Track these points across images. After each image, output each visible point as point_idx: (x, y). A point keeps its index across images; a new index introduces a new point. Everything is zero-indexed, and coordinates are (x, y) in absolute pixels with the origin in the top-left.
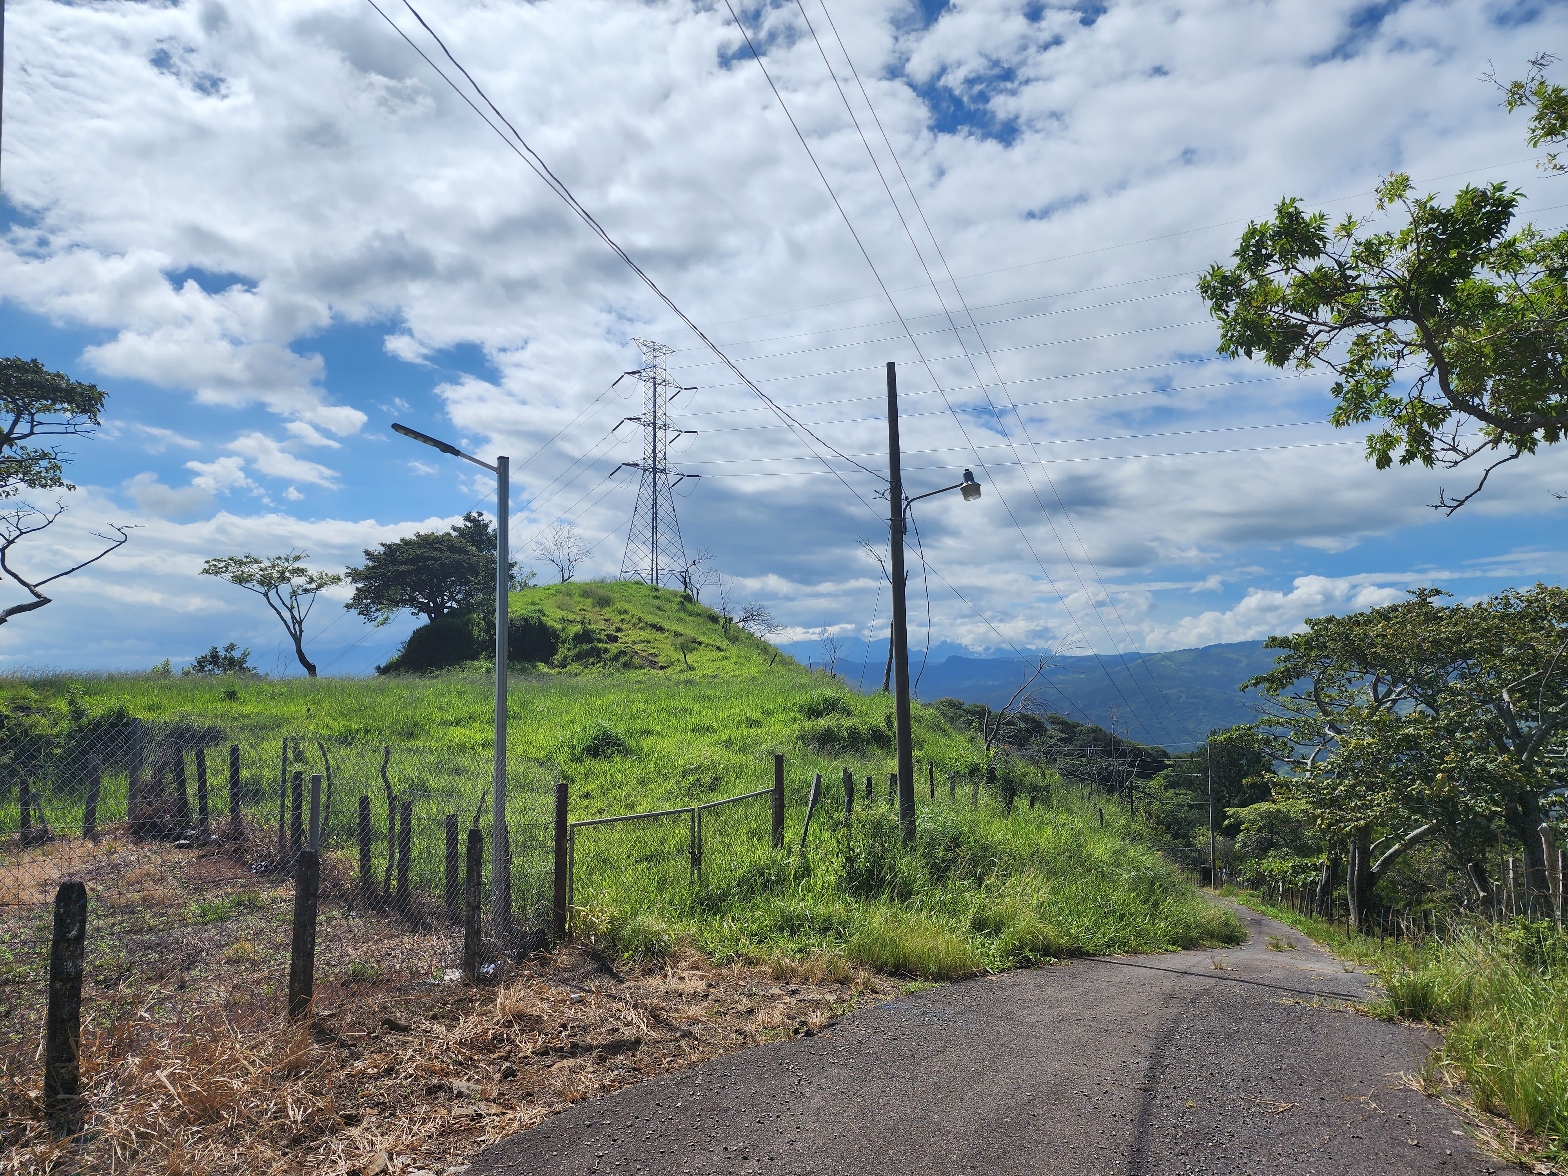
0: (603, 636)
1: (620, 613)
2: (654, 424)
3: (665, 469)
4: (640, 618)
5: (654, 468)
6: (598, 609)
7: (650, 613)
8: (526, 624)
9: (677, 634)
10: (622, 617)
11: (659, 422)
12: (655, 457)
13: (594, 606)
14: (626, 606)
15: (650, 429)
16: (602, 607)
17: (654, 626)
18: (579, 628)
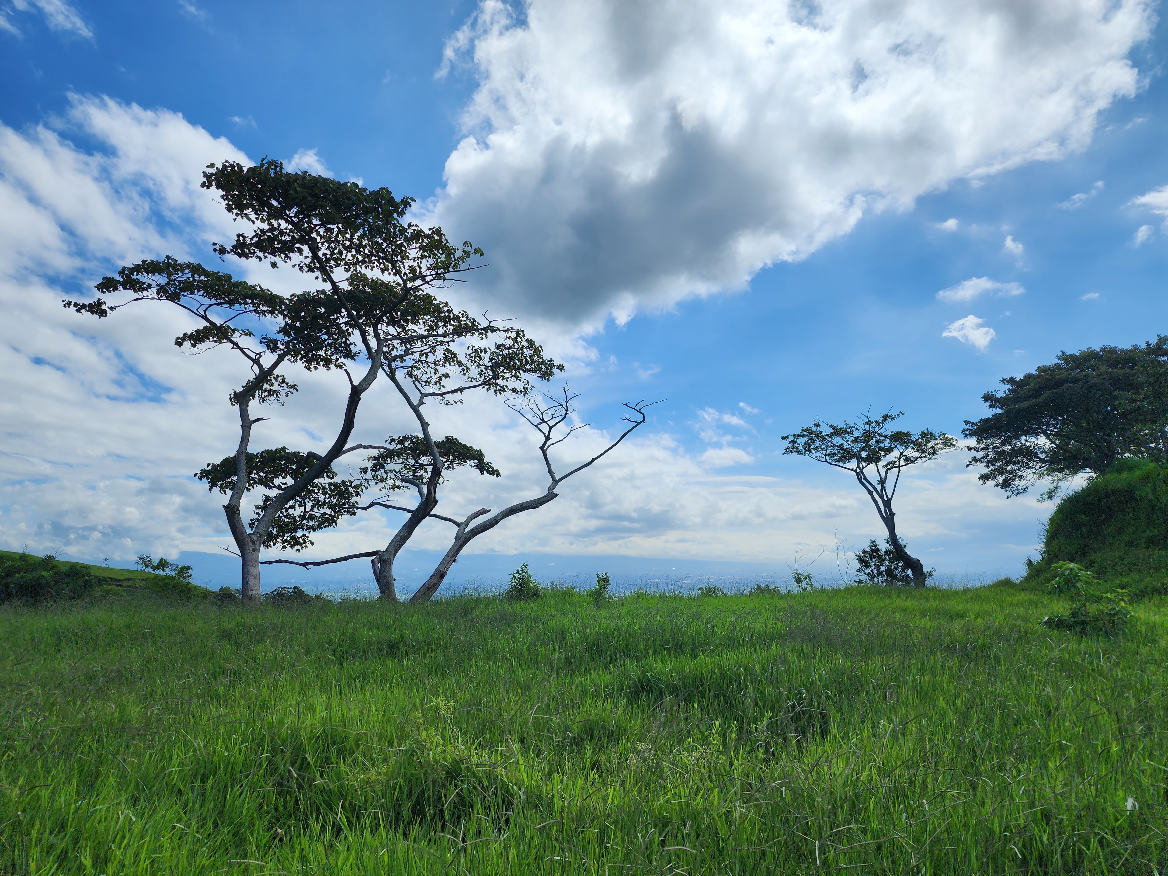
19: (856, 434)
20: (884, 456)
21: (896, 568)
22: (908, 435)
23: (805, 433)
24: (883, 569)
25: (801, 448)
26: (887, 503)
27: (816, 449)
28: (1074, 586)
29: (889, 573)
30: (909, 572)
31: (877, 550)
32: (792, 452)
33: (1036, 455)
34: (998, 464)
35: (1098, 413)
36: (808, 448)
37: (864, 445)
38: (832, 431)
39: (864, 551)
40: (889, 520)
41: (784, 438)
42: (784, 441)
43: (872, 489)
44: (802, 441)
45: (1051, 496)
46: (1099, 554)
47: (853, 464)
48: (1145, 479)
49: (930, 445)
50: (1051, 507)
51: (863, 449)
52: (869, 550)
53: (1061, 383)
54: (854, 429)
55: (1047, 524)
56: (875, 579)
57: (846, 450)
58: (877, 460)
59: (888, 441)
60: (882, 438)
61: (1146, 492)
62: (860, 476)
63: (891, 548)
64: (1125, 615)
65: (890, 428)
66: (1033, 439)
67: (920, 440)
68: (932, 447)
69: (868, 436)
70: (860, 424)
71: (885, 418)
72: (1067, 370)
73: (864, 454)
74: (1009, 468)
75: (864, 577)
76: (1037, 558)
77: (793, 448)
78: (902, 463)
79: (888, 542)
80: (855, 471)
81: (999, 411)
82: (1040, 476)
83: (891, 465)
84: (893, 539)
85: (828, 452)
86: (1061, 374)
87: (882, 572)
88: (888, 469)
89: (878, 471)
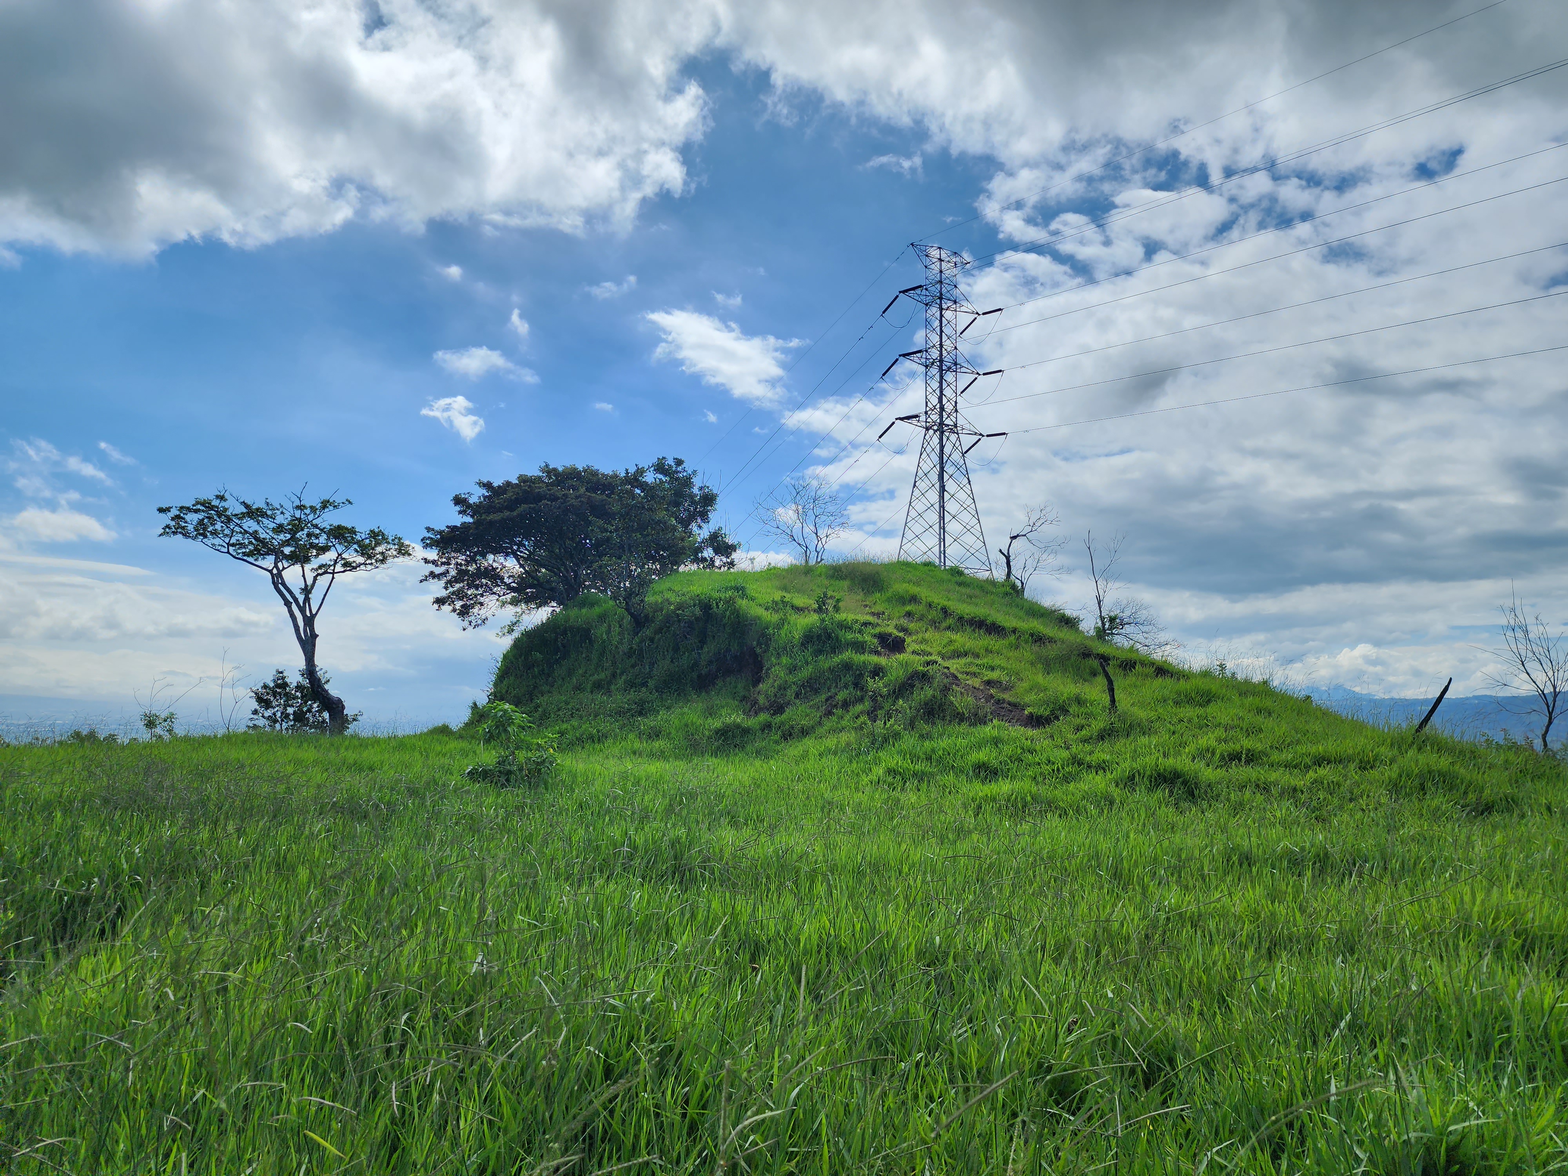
1: (902, 601)
2: (941, 362)
3: (956, 426)
4: (944, 610)
5: (942, 423)
7: (968, 604)
10: (908, 608)
11: (948, 361)
12: (942, 409)
13: (852, 590)
14: (914, 590)
15: (935, 369)
16: (868, 592)
18: (812, 619)
19: (280, 519)
20: (317, 556)
21: (309, 711)
22: (353, 531)
23: (199, 507)
24: (290, 710)
25: (190, 528)
26: (309, 621)
27: (215, 533)
28: (505, 730)
29: (299, 717)
30: (326, 715)
31: (285, 685)
32: (174, 533)
33: (502, 579)
34: (458, 586)
35: (572, 539)
36: (202, 530)
37: (289, 536)
38: (245, 510)
39: (265, 687)
40: (308, 643)
41: (161, 510)
42: (162, 515)
43: (291, 600)
44: (193, 518)
45: (511, 631)
46: (546, 698)
47: (269, 562)
48: (602, 618)
49: (379, 549)
50: (507, 642)
51: (287, 543)
52: (272, 685)
53: (539, 498)
54: (278, 512)
55: (500, 660)
56: (278, 726)
57: (262, 542)
58: (306, 560)
59: (325, 536)
60: (318, 531)
61: (600, 632)
62: (278, 581)
63: (306, 682)
64: (551, 763)
65: (329, 519)
66: (501, 559)
67: (367, 541)
68: (382, 553)
69: (297, 525)
70: (288, 506)
71: (325, 504)
72: (548, 485)
73: (287, 550)
74: (469, 592)
75: (261, 722)
76: (482, 700)
77: (177, 527)
78: (339, 568)
79: (303, 675)
80: (271, 571)
81: (469, 520)
82: (503, 604)
83: (324, 569)
84: (310, 671)
85: (233, 541)
86: (540, 488)
87: (288, 715)
88: (318, 575)
89: (304, 576)
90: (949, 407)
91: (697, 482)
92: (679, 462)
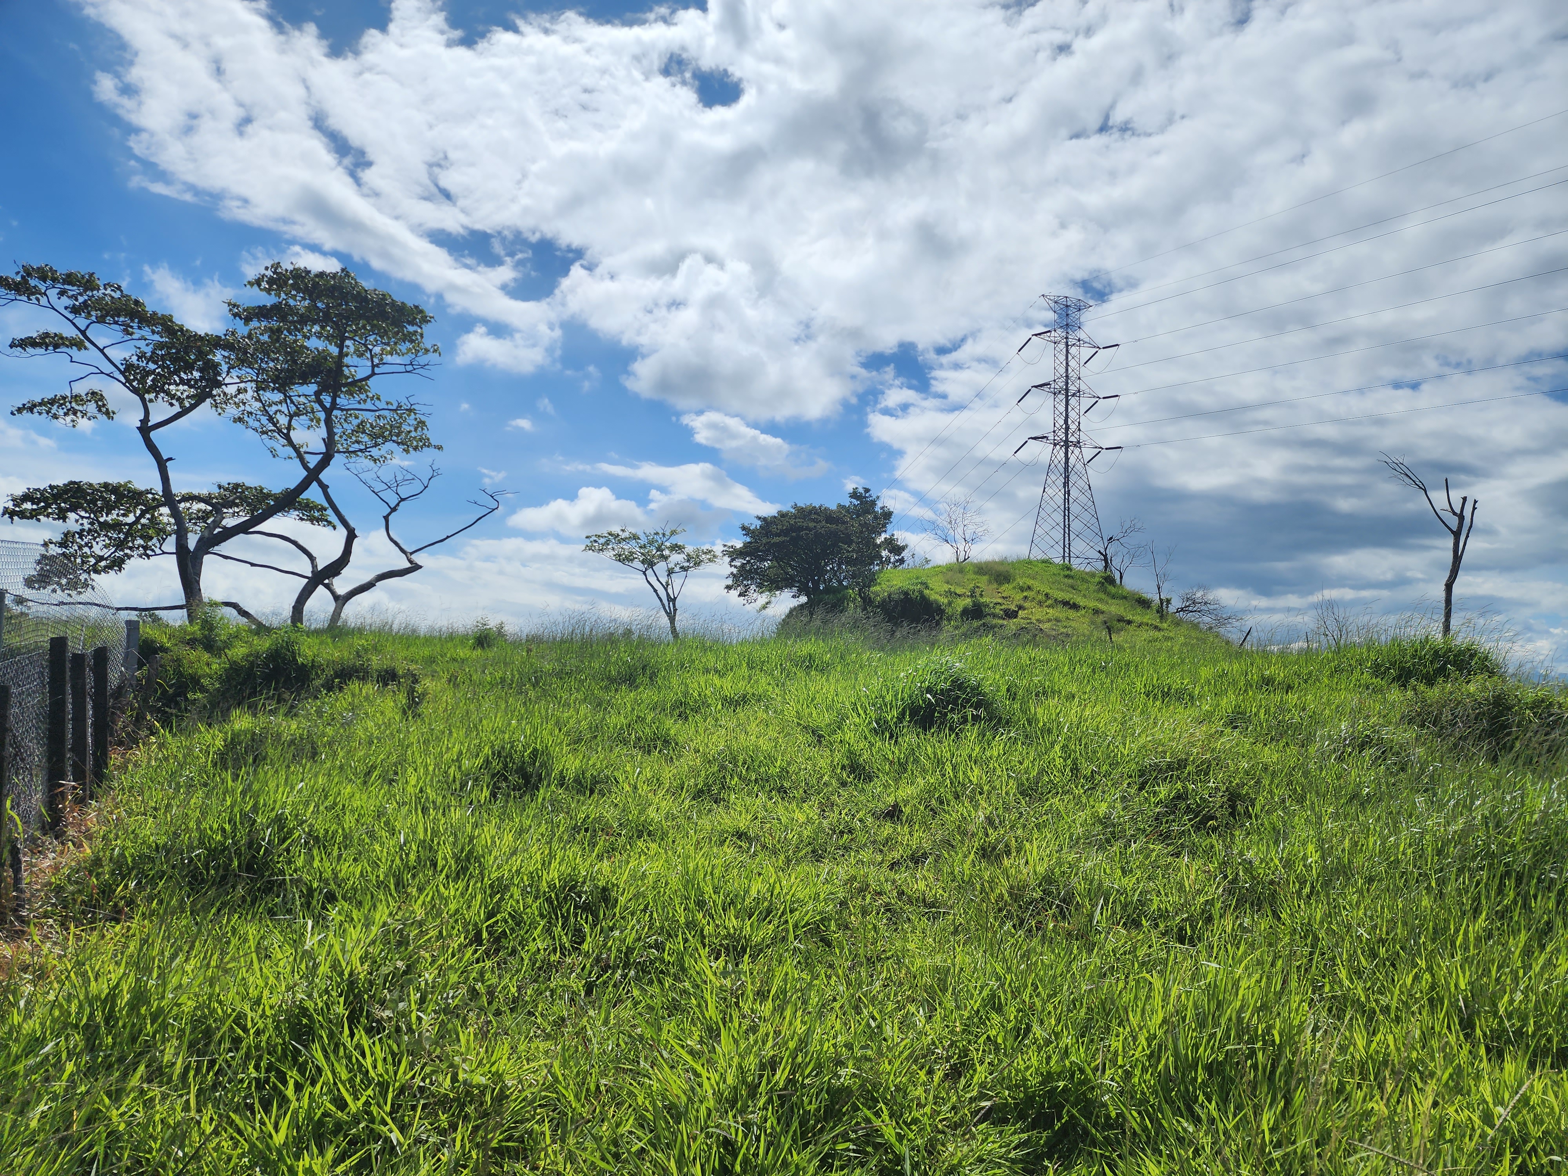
0: (997, 611)
1: (1022, 589)
2: (1067, 390)
3: (1079, 442)
4: (1047, 595)
5: (1066, 441)
6: (995, 586)
7: (1062, 590)
8: (906, 598)
9: (1096, 612)
10: (1025, 594)
11: (1072, 389)
12: (1067, 428)
13: (990, 582)
14: (1030, 582)
15: (1062, 397)
16: (1000, 584)
17: (1065, 603)
18: (968, 601)
34: (739, 579)
40: (671, 613)
74: (745, 583)
79: (669, 632)
84: (674, 630)
90: (1073, 427)
91: (879, 504)
92: (867, 490)
